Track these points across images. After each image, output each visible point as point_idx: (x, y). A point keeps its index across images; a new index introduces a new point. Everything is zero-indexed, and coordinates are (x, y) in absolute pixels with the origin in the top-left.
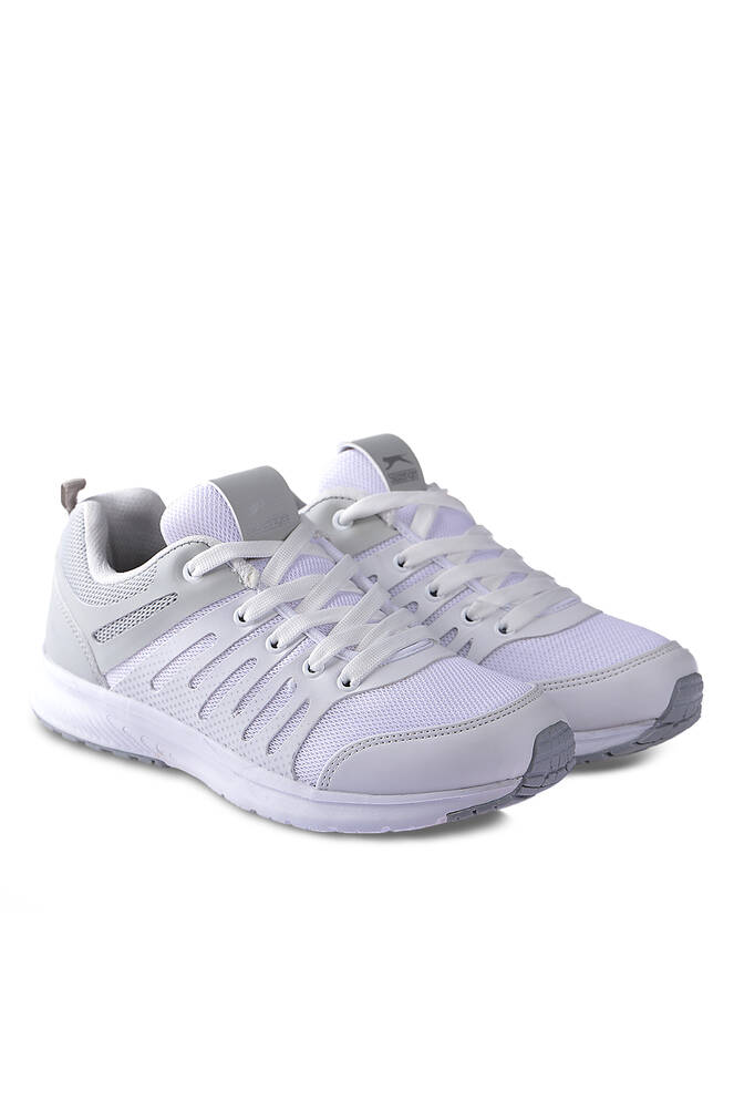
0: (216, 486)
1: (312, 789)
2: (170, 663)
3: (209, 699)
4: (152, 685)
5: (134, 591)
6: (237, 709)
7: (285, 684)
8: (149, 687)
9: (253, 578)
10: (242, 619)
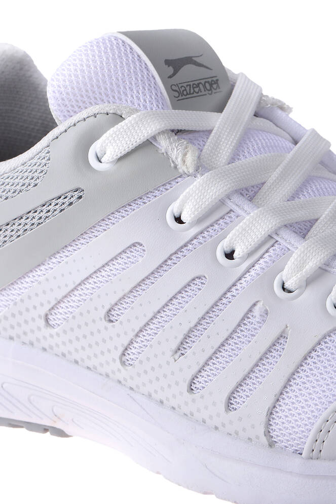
0: (129, 41)
1: (297, 460)
2: (76, 289)
3: (137, 335)
4: (47, 320)
5: (18, 188)
6: (180, 349)
7: (250, 310)
8: (42, 323)
9: (190, 158)
10: (179, 220)
